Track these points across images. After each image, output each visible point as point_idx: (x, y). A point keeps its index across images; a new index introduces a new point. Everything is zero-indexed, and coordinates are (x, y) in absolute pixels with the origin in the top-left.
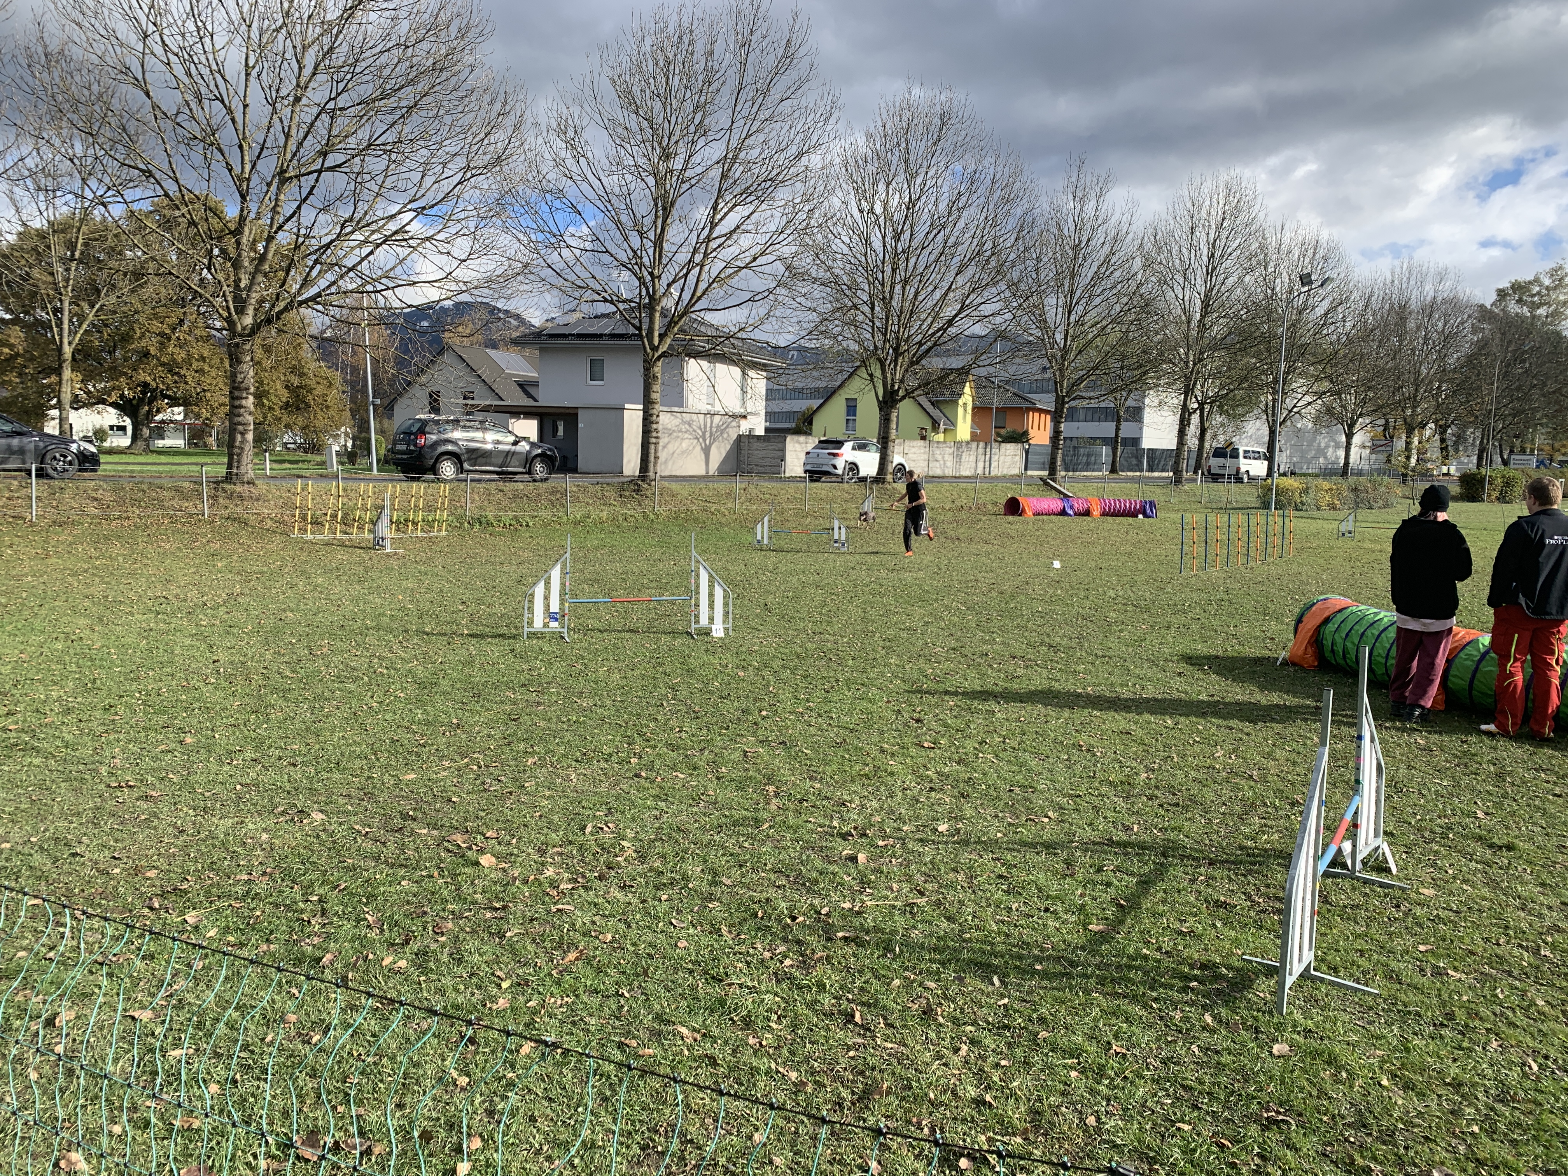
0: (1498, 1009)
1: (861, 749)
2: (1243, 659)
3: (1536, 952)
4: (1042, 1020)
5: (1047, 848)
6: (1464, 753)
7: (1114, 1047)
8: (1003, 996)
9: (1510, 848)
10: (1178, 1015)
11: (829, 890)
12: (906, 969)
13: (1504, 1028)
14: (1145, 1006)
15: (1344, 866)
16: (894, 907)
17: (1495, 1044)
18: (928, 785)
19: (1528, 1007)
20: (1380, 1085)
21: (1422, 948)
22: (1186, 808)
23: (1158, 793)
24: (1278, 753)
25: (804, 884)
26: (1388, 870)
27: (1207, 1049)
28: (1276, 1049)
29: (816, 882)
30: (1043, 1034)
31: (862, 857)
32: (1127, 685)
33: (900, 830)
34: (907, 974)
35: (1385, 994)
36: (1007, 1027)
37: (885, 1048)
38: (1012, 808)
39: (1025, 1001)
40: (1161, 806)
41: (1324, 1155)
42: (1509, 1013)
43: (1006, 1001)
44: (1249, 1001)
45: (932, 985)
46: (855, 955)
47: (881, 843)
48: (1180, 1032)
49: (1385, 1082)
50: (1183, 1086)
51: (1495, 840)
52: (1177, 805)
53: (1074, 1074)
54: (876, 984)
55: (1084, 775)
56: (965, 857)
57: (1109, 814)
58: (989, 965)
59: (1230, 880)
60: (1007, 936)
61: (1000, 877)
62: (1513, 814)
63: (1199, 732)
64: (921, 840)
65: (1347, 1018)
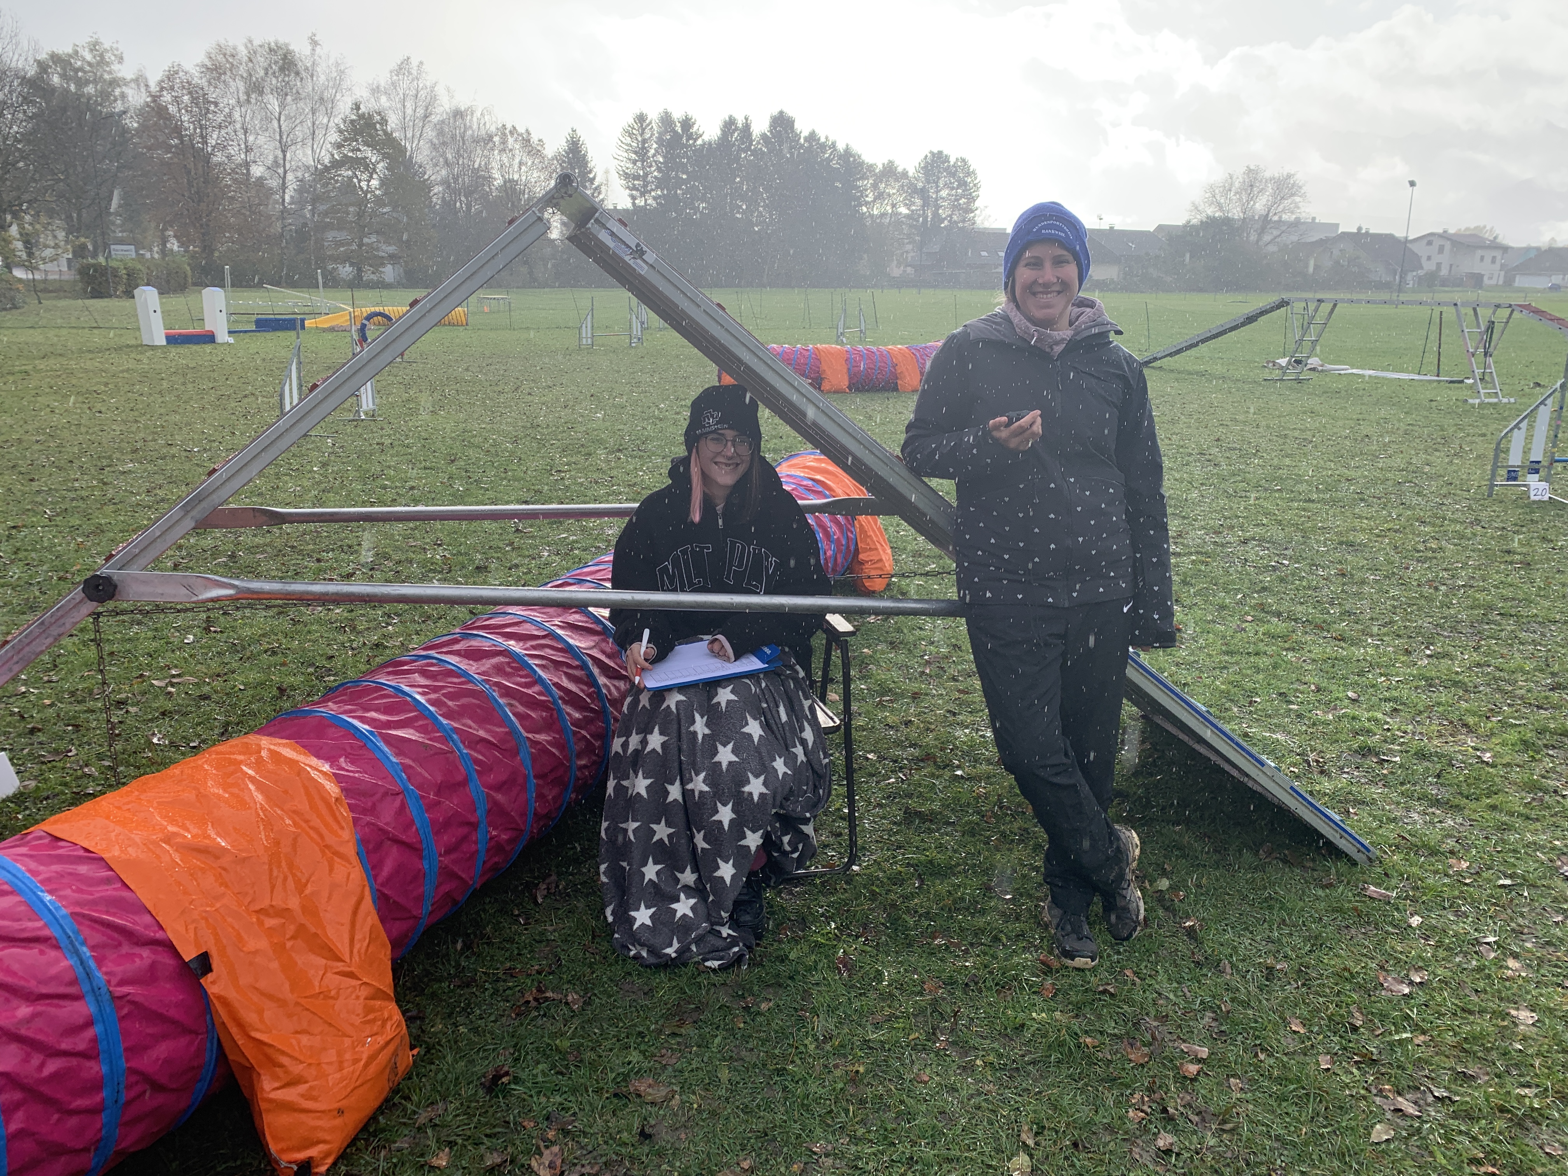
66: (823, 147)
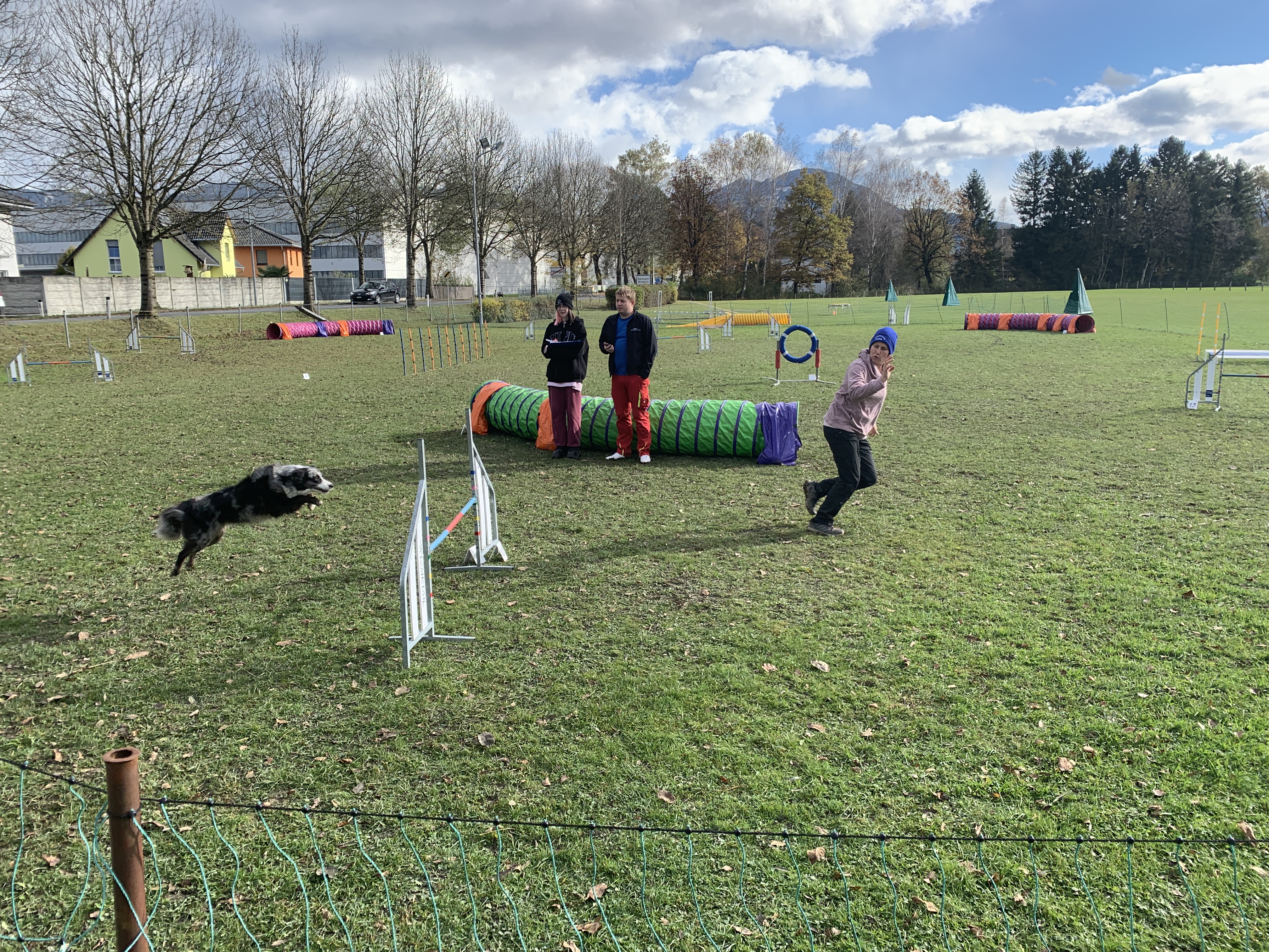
0: (545, 630)
1: (96, 549)
2: (437, 434)
3: (577, 590)
4: (225, 718)
5: (253, 594)
6: (568, 477)
7: (278, 721)
8: (195, 709)
9: (579, 531)
10: (331, 688)
11: (47, 667)
12: (113, 710)
13: (546, 640)
14: (311, 688)
15: (474, 563)
16: (109, 666)
17: (538, 651)
18: (157, 567)
19: (564, 625)
20: (462, 694)
21: (510, 604)
22: (371, 545)
23: (351, 538)
24: (447, 496)
25: (22, 668)
26: (501, 560)
27: (349, 704)
28: (398, 691)
29: (34, 663)
30: (225, 727)
31: (83, 635)
32: (344, 464)
33: (124, 606)
34: (112, 713)
35: (480, 638)
36: (195, 730)
37: (81, 774)
38: (231, 572)
39: (214, 708)
40: (352, 547)
41: (414, 748)
42: (551, 631)
43: (197, 711)
44: (386, 665)
45: (132, 716)
46: (64, 711)
47: (103, 620)
48: (333, 698)
49: (465, 692)
50: (325, 733)
51: (572, 528)
52: (365, 544)
53: (242, 748)
54: (81, 728)
55: (296, 535)
56: (182, 614)
57: (310, 560)
58: (187, 690)
59: (393, 588)
60: (206, 664)
61: (211, 623)
62: (586, 511)
63: (392, 490)
64: (143, 610)
65: (450, 659)
66: (1213, 165)
